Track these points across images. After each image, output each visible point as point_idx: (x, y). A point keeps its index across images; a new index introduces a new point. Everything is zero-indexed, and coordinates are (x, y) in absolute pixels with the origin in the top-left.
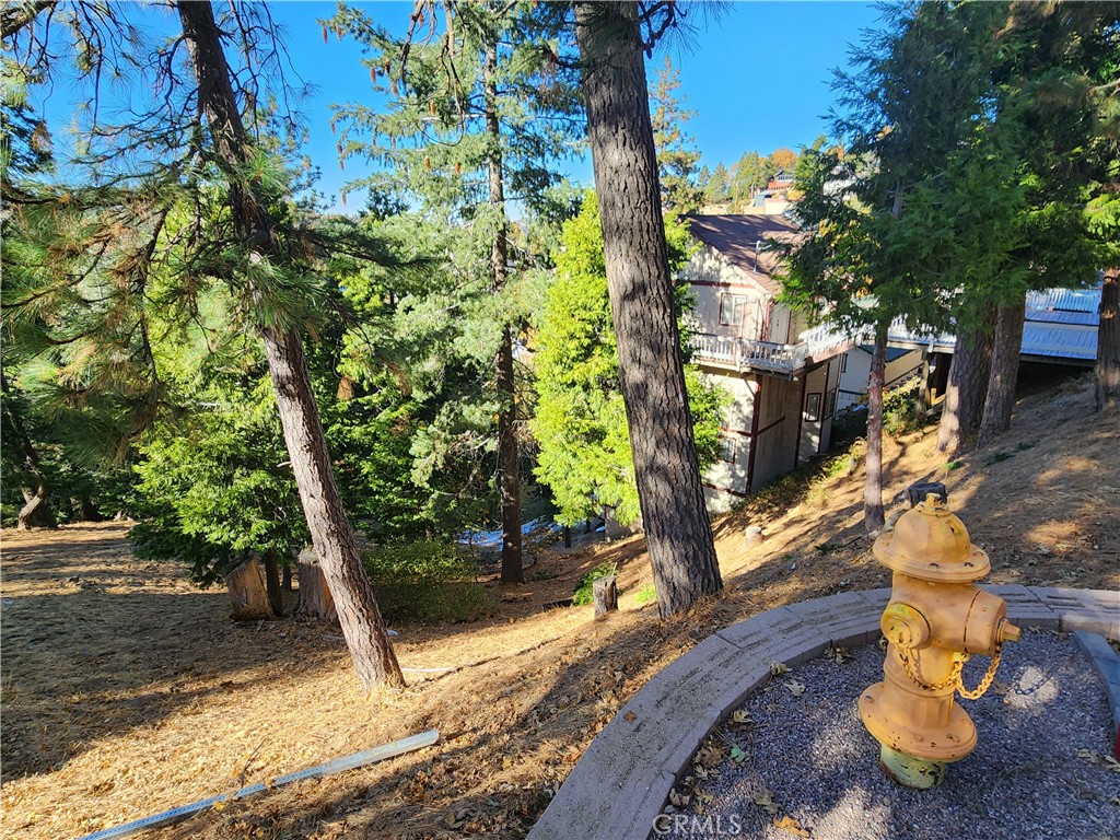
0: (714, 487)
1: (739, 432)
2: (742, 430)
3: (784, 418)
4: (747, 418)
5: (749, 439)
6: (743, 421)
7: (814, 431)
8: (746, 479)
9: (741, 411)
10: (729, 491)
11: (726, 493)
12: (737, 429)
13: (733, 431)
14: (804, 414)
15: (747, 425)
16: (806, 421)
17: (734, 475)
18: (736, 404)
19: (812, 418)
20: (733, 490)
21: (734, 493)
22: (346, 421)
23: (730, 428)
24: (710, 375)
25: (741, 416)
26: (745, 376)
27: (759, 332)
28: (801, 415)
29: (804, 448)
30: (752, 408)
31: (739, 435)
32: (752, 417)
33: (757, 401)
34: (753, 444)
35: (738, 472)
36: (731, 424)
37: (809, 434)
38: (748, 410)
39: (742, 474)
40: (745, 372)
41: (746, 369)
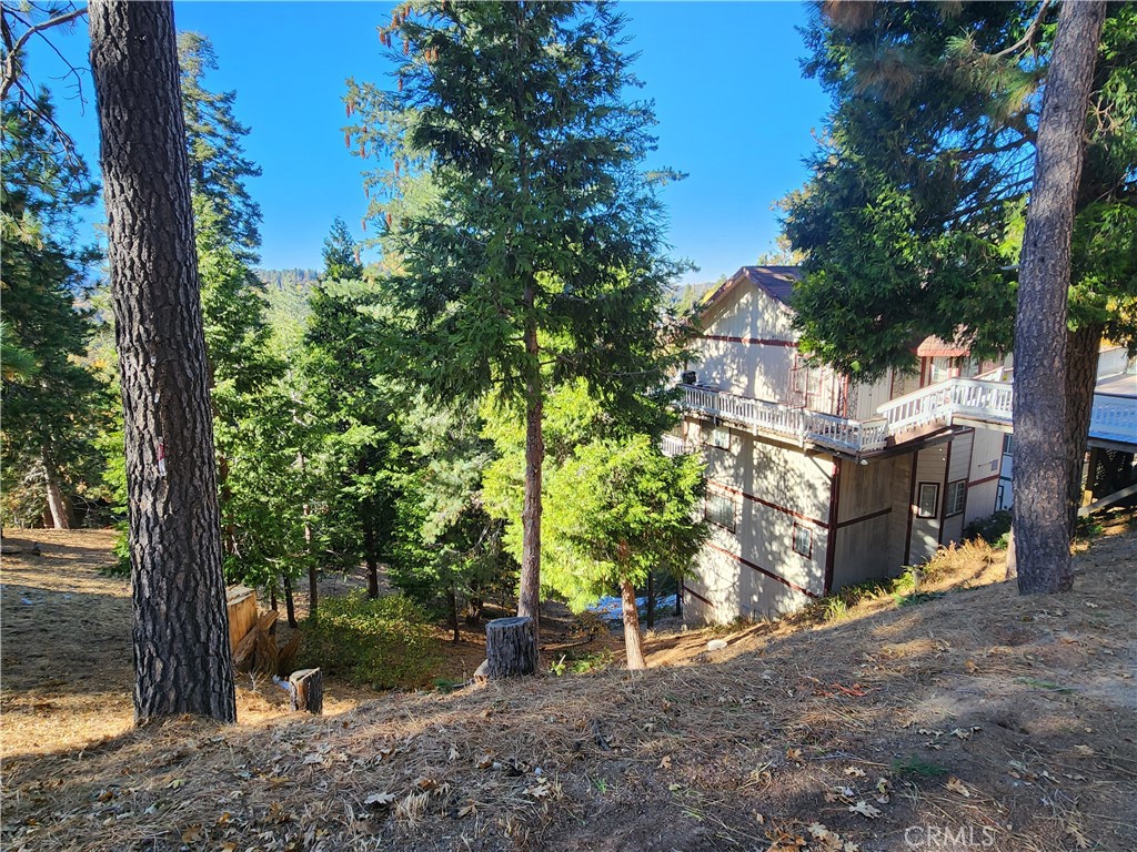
0: (788, 584)
1: (814, 521)
2: (817, 519)
3: (889, 510)
4: (824, 505)
5: (826, 532)
6: (819, 509)
7: (929, 531)
8: (823, 581)
9: (816, 496)
10: (804, 591)
11: (801, 593)
12: (812, 517)
13: (808, 519)
14: (915, 508)
15: (823, 514)
16: (918, 516)
17: (810, 574)
18: (811, 486)
19: (927, 514)
20: (808, 591)
21: (810, 595)
23: (805, 515)
24: (784, 451)
25: (816, 502)
26: (810, 453)
27: (836, 403)
28: (911, 511)
29: (915, 551)
30: (828, 494)
31: (814, 525)
32: (828, 505)
33: (835, 484)
34: (832, 539)
35: (814, 569)
36: (806, 511)
37: (920, 533)
38: (824, 495)
39: (819, 573)
40: (808, 450)
41: (810, 446)
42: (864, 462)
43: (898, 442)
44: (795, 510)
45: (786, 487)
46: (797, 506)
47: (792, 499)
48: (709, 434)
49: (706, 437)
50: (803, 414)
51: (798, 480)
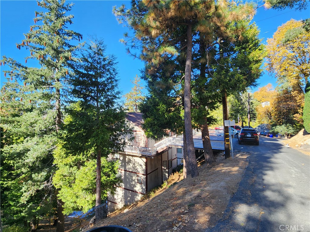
0: (137, 192)
1: (142, 174)
2: (143, 173)
3: (158, 169)
4: (144, 170)
5: (145, 176)
6: (143, 171)
7: (166, 172)
8: (145, 189)
9: (142, 168)
10: (141, 193)
11: (140, 194)
12: (142, 173)
13: (141, 174)
14: (163, 167)
15: (144, 172)
16: (164, 169)
17: (142, 188)
18: (141, 165)
19: (165, 168)
20: (142, 193)
21: (142, 194)
22: (5, 180)
23: (140, 173)
24: (134, 157)
25: (142, 169)
26: (141, 157)
27: (145, 144)
28: (162, 168)
29: (164, 178)
30: (145, 167)
31: (142, 175)
33: (146, 164)
34: (146, 178)
35: (143, 187)
36: (140, 172)
37: (165, 173)
38: (144, 167)
39: (144, 187)
40: (140, 156)
41: (140, 155)
42: (153, 158)
43: (159, 152)
44: (137, 172)
45: (135, 167)
46: (138, 171)
47: (136, 169)
48: (114, 155)
49: (113, 156)
50: (138, 148)
51: (138, 164)
